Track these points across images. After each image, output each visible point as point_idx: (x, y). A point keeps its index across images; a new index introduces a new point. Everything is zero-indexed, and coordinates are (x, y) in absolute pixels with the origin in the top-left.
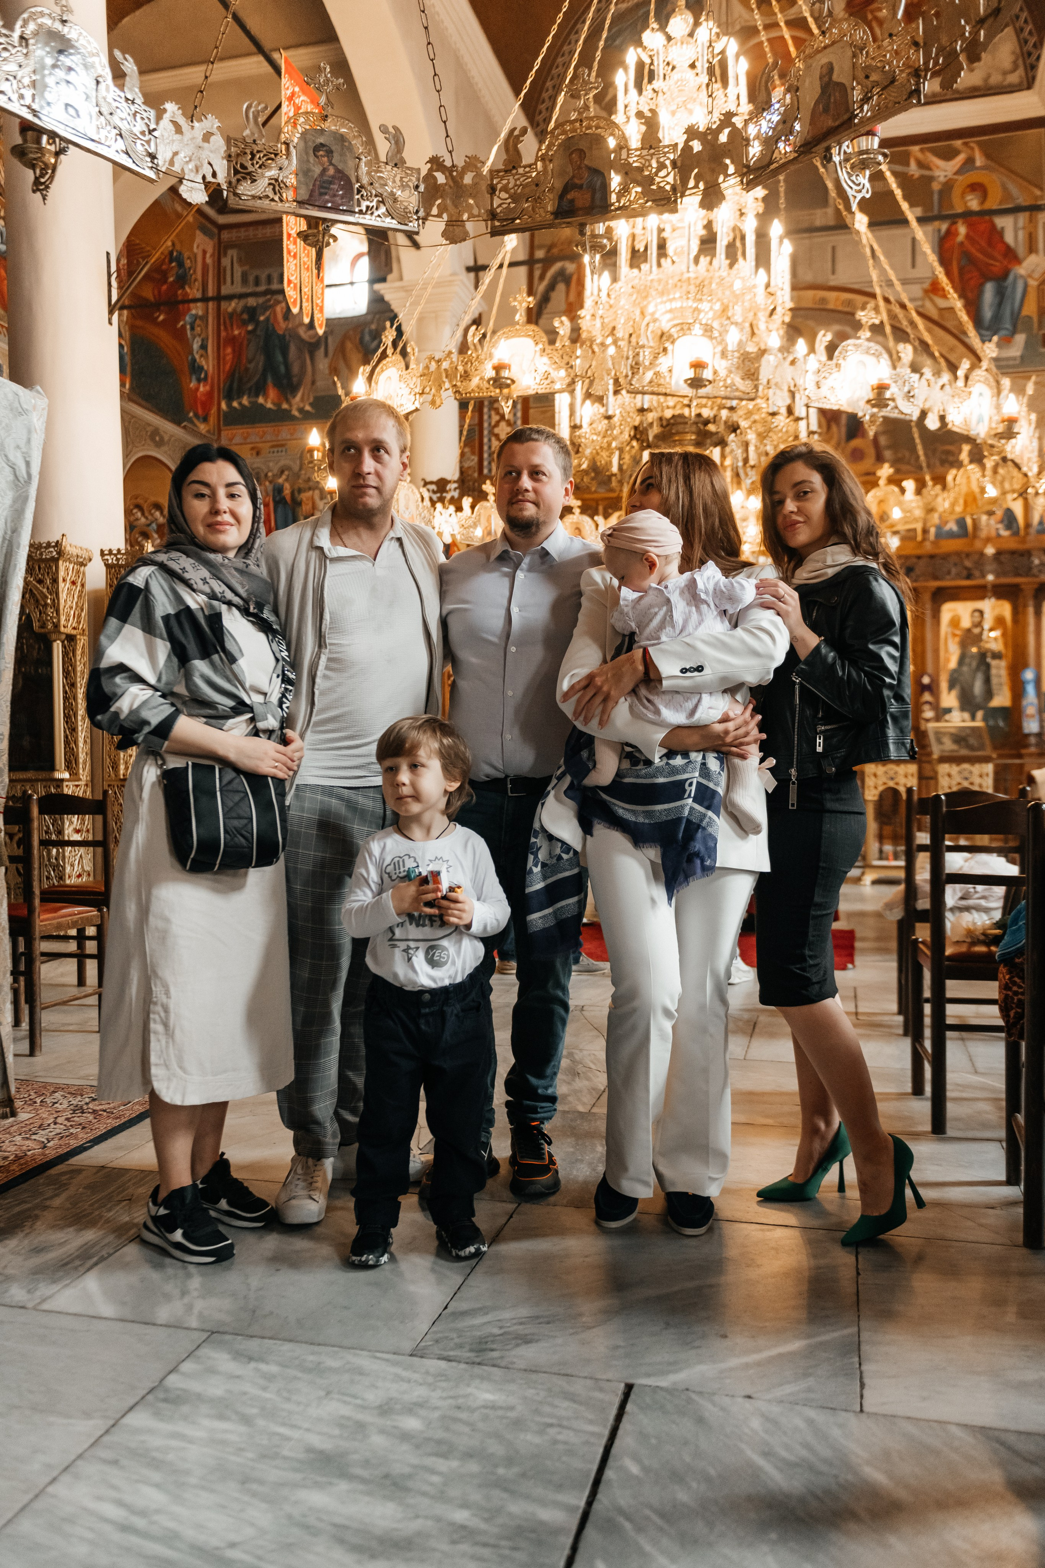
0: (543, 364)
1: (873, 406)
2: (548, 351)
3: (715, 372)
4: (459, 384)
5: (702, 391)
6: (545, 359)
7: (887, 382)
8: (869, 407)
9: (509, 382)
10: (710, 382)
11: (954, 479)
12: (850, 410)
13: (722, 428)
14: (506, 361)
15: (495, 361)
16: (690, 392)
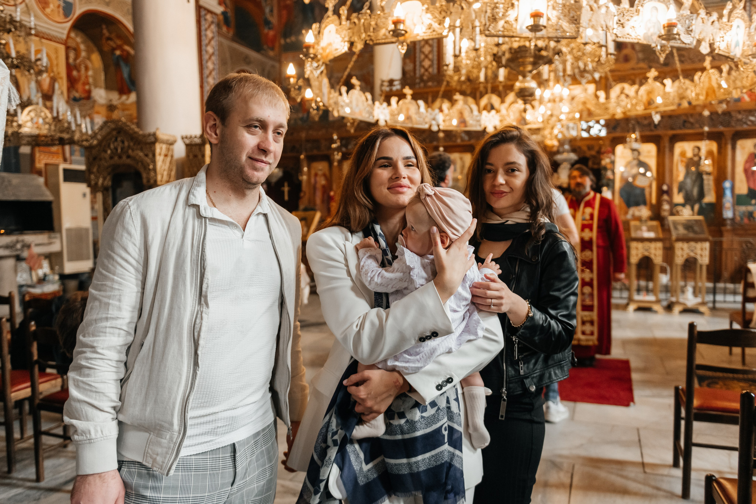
0: (428, 18)
1: (663, 39)
2: (431, 9)
3: (549, 19)
4: (372, 34)
5: (539, 34)
6: (429, 15)
7: (674, 21)
8: (660, 40)
9: (403, 32)
10: (545, 27)
11: (700, 79)
12: (645, 42)
13: (551, 54)
14: (402, 18)
15: (395, 18)
16: (530, 34)
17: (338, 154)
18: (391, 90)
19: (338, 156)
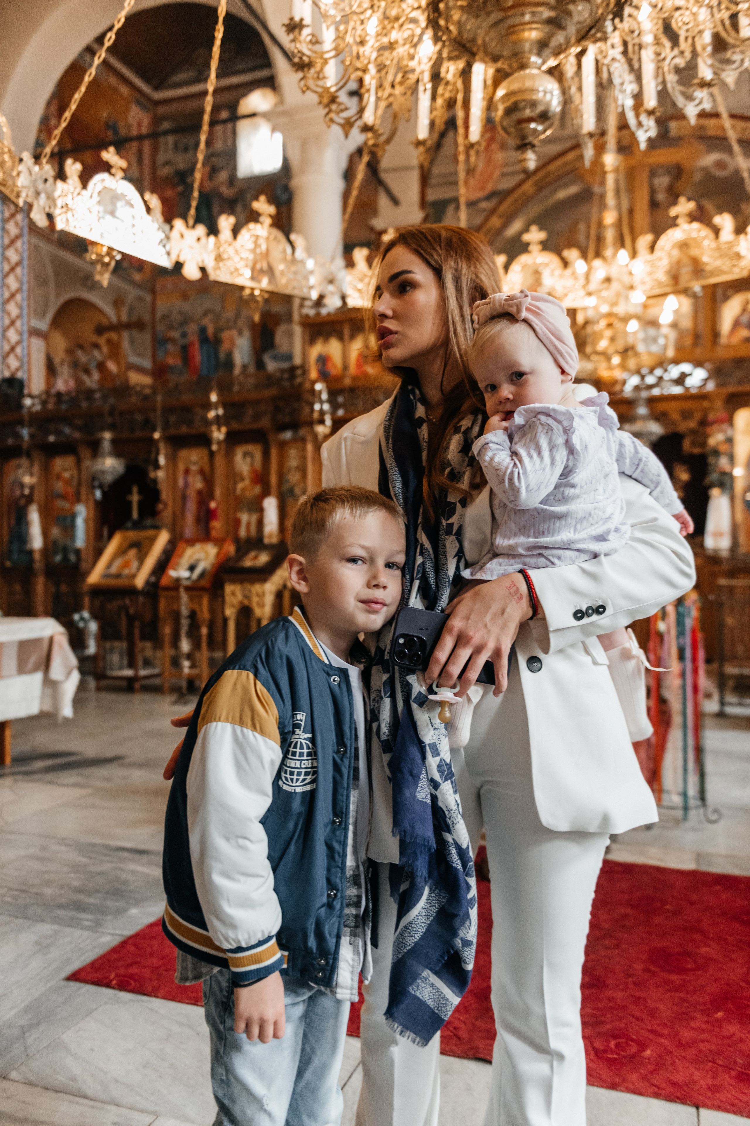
17: (219, 429)
18: (318, 314)
19: (219, 434)
